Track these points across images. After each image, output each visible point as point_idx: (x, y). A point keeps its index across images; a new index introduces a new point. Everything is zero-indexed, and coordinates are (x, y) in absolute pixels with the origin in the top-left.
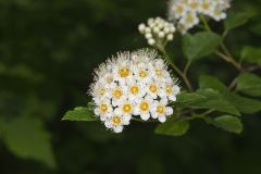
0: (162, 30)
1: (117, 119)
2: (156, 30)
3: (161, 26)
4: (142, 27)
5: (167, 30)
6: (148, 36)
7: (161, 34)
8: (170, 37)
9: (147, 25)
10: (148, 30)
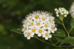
0: (63, 12)
1: (29, 34)
2: (61, 11)
3: (63, 10)
4: (56, 9)
5: (65, 13)
6: (57, 13)
7: (62, 14)
8: (66, 16)
9: (58, 9)
10: (58, 11)
